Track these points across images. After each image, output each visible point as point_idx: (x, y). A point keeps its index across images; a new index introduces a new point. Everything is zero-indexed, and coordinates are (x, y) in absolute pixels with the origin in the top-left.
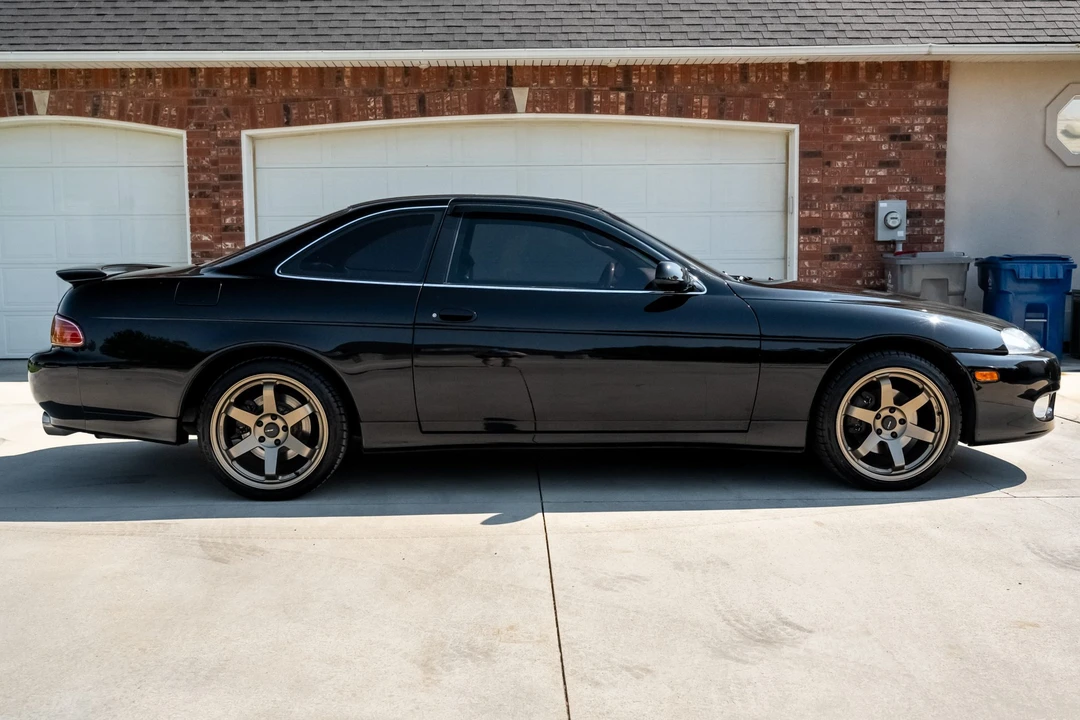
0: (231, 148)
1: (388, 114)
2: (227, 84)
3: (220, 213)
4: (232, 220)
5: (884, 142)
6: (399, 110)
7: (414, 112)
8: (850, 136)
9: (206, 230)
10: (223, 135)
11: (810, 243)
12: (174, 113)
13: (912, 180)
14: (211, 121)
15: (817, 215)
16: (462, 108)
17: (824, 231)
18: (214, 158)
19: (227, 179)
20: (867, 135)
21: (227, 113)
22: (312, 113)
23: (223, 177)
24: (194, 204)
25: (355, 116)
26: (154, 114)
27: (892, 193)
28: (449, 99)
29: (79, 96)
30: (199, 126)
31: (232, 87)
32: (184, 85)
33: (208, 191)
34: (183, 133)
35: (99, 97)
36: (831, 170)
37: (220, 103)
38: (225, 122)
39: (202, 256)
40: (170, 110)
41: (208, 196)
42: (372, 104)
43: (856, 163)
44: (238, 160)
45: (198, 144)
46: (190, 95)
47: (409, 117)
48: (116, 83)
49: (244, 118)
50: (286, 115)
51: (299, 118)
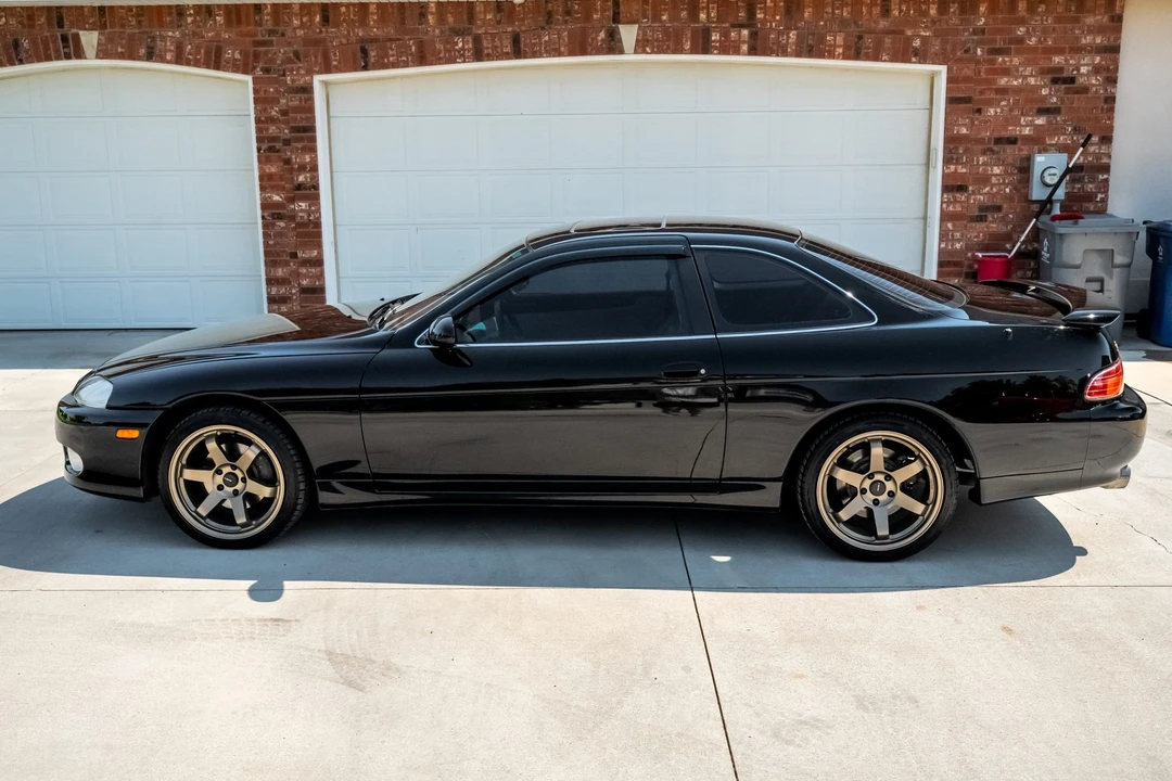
0: (304, 96)
1: (479, 56)
2: (296, 22)
3: (292, 170)
4: (306, 178)
5: (1045, 86)
6: (490, 51)
7: (507, 53)
8: (1006, 79)
9: (278, 189)
10: (293, 81)
11: (955, 201)
12: (237, 56)
13: (1075, 129)
14: (279, 65)
15: (964, 170)
16: (562, 49)
17: (970, 188)
18: (284, 108)
19: (299, 132)
20: (1025, 77)
21: (297, 56)
22: (393, 56)
23: (295, 129)
24: (264, 159)
25: (440, 59)
26: (216, 57)
27: (1050, 145)
28: (547, 38)
29: (131, 38)
30: (266, 70)
31: (302, 26)
32: (248, 24)
33: (278, 145)
34: (249, 79)
35: (153, 39)
36: (981, 118)
37: (289, 44)
38: (295, 66)
39: (274, 218)
40: (233, 53)
41: (278, 151)
42: (460, 45)
43: (1011, 110)
44: (311, 110)
45: (265, 91)
46: (255, 35)
47: (502, 59)
48: (172, 22)
49: (316, 61)
50: (363, 57)
51: (377, 61)
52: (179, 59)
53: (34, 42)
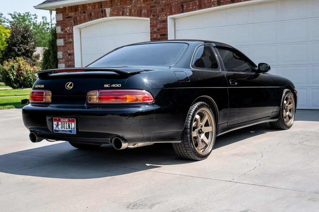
0: (164, 23)
1: (219, 4)
6: (223, 1)
7: (229, 1)
10: (161, 18)
12: (146, 12)
14: (158, 14)
18: (158, 28)
19: (162, 36)
21: (163, 10)
22: (191, 7)
23: (161, 35)
25: (206, 6)
26: (140, 13)
29: (119, 9)
30: (154, 16)
32: (149, 1)
34: (149, 19)
35: (124, 9)
37: (160, 6)
38: (162, 13)
40: (145, 11)
42: (213, 0)
44: (166, 28)
45: (153, 23)
46: (151, 4)
47: (227, 4)
48: (129, 3)
49: (168, 11)
50: (182, 9)
51: (186, 9)
52: (130, 15)
53: (95, 13)
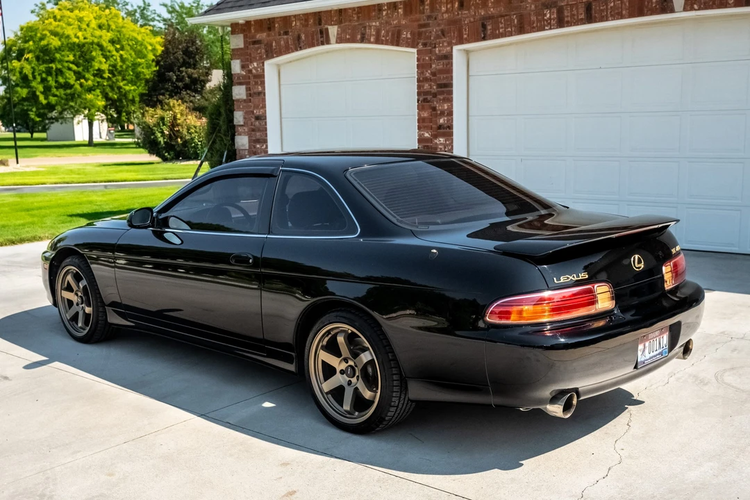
0: (445, 61)
1: (561, 23)
2: (444, 9)
3: (436, 115)
4: (444, 120)
6: (569, 19)
7: (582, 19)
9: (427, 128)
10: (440, 51)
12: (409, 36)
14: (433, 40)
16: (624, 12)
18: (434, 70)
19: (441, 88)
21: (443, 33)
22: (502, 28)
23: (440, 86)
24: (421, 107)
25: (534, 28)
26: (397, 37)
28: (612, 4)
29: (354, 28)
30: (425, 45)
31: (447, 11)
32: (416, 13)
33: (429, 97)
34: (415, 50)
35: (365, 27)
37: (439, 25)
38: (441, 40)
40: (407, 34)
41: (428, 102)
42: (548, 16)
44: (449, 71)
45: (423, 59)
46: (419, 20)
47: (578, 25)
48: (375, 16)
49: (454, 36)
50: (483, 31)
51: (492, 32)
52: (378, 41)
53: (306, 36)
